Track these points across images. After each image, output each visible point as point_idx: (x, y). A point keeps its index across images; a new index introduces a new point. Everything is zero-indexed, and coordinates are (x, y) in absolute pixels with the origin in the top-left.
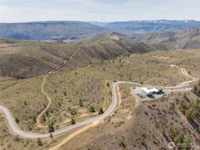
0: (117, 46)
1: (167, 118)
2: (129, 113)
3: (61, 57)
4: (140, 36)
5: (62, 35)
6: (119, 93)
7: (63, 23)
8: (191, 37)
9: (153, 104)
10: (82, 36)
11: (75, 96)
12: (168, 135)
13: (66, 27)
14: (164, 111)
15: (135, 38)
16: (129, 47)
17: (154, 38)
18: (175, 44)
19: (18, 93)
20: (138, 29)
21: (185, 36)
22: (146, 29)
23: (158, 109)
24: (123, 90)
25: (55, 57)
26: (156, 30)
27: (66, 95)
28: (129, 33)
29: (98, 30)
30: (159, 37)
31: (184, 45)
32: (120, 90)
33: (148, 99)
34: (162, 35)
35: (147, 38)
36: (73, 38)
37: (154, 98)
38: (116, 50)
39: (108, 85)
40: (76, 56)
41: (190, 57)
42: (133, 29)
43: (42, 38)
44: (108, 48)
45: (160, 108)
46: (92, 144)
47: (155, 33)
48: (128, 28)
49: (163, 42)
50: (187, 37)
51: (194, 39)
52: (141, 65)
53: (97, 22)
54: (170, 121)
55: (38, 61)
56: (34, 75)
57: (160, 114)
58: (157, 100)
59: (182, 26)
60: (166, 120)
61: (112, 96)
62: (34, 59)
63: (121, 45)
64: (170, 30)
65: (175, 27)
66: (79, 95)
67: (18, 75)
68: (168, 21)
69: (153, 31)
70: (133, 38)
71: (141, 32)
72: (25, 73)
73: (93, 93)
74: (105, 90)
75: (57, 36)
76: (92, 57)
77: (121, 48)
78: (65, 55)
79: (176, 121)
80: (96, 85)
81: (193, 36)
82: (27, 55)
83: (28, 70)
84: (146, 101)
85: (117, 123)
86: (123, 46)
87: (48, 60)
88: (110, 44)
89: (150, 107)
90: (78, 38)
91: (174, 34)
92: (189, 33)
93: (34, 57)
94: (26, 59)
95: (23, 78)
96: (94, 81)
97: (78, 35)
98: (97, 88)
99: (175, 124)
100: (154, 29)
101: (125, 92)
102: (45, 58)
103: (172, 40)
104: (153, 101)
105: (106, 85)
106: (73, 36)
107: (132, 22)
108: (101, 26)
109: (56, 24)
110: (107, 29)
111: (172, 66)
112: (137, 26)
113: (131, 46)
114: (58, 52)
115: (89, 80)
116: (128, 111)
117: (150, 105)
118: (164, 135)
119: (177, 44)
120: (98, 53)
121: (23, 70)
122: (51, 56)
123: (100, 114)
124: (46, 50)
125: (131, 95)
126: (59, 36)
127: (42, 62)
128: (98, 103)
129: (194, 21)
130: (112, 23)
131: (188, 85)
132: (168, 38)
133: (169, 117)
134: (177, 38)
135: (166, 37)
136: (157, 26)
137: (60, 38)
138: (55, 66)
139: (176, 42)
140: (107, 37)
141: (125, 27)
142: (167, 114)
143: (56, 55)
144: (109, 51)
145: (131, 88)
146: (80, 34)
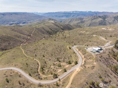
0: (55, 26)
1: (109, 62)
2: (93, 61)
3: (26, 34)
4: (64, 21)
5: (16, 21)
6: (79, 52)
7: (16, 14)
8: (92, 20)
9: (101, 55)
10: (29, 21)
11: (51, 56)
12: (113, 70)
13: (19, 16)
14: (107, 58)
15: (62, 21)
16: (62, 27)
17: (73, 21)
18: (84, 24)
19: (14, 59)
20: (62, 16)
21: (89, 20)
22: (67, 16)
23: (104, 58)
24: (81, 50)
25: (22, 35)
26: (72, 17)
27: (44, 57)
28: (58, 19)
29: (39, 17)
30: (75, 21)
31: (89, 25)
32: (79, 50)
33: (97, 53)
34: (76, 20)
35: (69, 21)
36: (24, 23)
37: (100, 52)
38: (55, 29)
39: (70, 48)
40: (34, 34)
41: (96, 31)
42: (60, 17)
43: (3, 23)
44: (51, 28)
45: (105, 57)
46: (87, 80)
47: (73, 19)
48: (56, 16)
49: (78, 23)
50: (90, 20)
51: (93, 21)
52: (77, 36)
53: (37, 13)
54: (111, 63)
55: (12, 38)
56: (12, 47)
57: (106, 60)
58: (102, 53)
59: (85, 14)
60: (109, 63)
61: (76, 54)
62: (9, 37)
63: (57, 26)
64: (80, 17)
65: (82, 15)
66: (53, 56)
67: (2, 48)
68: (78, 11)
69: (71, 17)
70: (61, 22)
71: (64, 18)
72: (6, 46)
73: (62, 54)
74: (69, 51)
75: (13, 22)
76: (43, 33)
77: (57, 27)
78: (28, 33)
79: (114, 63)
80: (62, 49)
81: (93, 20)
82: (4, 34)
83: (7, 44)
84: (98, 54)
85: (91, 67)
86: (58, 27)
87: (18, 37)
88: (51, 26)
89: (100, 57)
90: (28, 23)
91: (82, 19)
92: (90, 18)
93: (9, 35)
94: (4, 37)
95: (6, 50)
96: (60, 47)
97: (27, 20)
98: (64, 51)
99: (113, 64)
100: (71, 16)
101: (83, 51)
102: (16, 36)
103: (82, 22)
104: (100, 54)
105: (69, 48)
106: (24, 22)
107: (59, 13)
108: (40, 15)
109: (11, 14)
110: (44, 17)
111: (94, 36)
112: (62, 15)
113: (63, 26)
114: (23, 32)
115: (57, 46)
116: (92, 60)
117: (100, 56)
118: (111, 70)
119: (85, 24)
120: (46, 31)
121: (4, 44)
122: (20, 34)
123: (76, 64)
124: (15, 31)
125: (88, 52)
126: (14, 22)
127: (15, 39)
128: (69, 59)
129: (91, 11)
130: (47, 13)
131: (109, 44)
132: (80, 21)
133: (110, 61)
134: (85, 21)
135: (78, 20)
136: (73, 15)
137: (15, 23)
138: (23, 40)
139: (84, 23)
140: (47, 22)
141: (55, 15)
142: (109, 60)
143: (22, 34)
144: (51, 29)
145: (86, 48)
146: (29, 20)
